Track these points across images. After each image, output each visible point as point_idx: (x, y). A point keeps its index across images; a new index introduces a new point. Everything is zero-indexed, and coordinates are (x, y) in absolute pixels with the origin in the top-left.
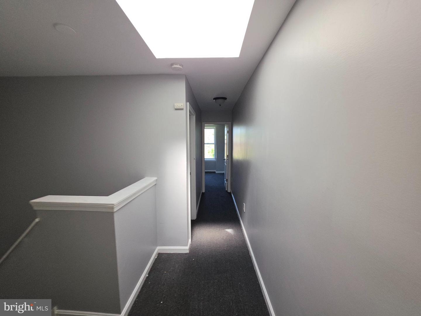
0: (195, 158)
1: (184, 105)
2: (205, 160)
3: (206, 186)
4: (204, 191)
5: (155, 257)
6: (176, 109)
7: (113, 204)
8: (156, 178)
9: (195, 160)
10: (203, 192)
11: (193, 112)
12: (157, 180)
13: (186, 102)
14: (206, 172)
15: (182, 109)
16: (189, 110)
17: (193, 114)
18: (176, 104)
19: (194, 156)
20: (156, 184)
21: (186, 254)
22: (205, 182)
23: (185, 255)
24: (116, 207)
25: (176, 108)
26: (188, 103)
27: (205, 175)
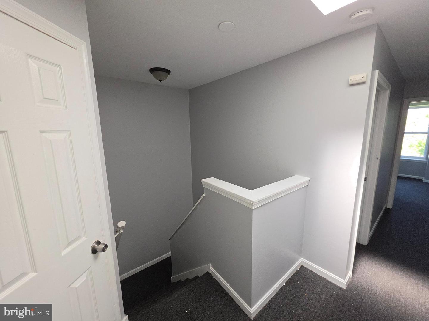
0: (379, 156)
1: (367, 75)
2: (401, 158)
3: (396, 200)
4: (390, 206)
5: (297, 267)
6: (352, 85)
7: (252, 202)
8: (308, 179)
9: (378, 161)
10: (388, 207)
11: (384, 85)
12: (309, 181)
13: (374, 69)
14: (399, 177)
15: (363, 83)
16: (378, 83)
17: (386, 87)
18: (351, 78)
19: (378, 153)
20: (307, 185)
21: (340, 288)
22: (396, 194)
23: (338, 289)
24: (255, 205)
25: (351, 82)
26: (377, 72)
27: (398, 182)
